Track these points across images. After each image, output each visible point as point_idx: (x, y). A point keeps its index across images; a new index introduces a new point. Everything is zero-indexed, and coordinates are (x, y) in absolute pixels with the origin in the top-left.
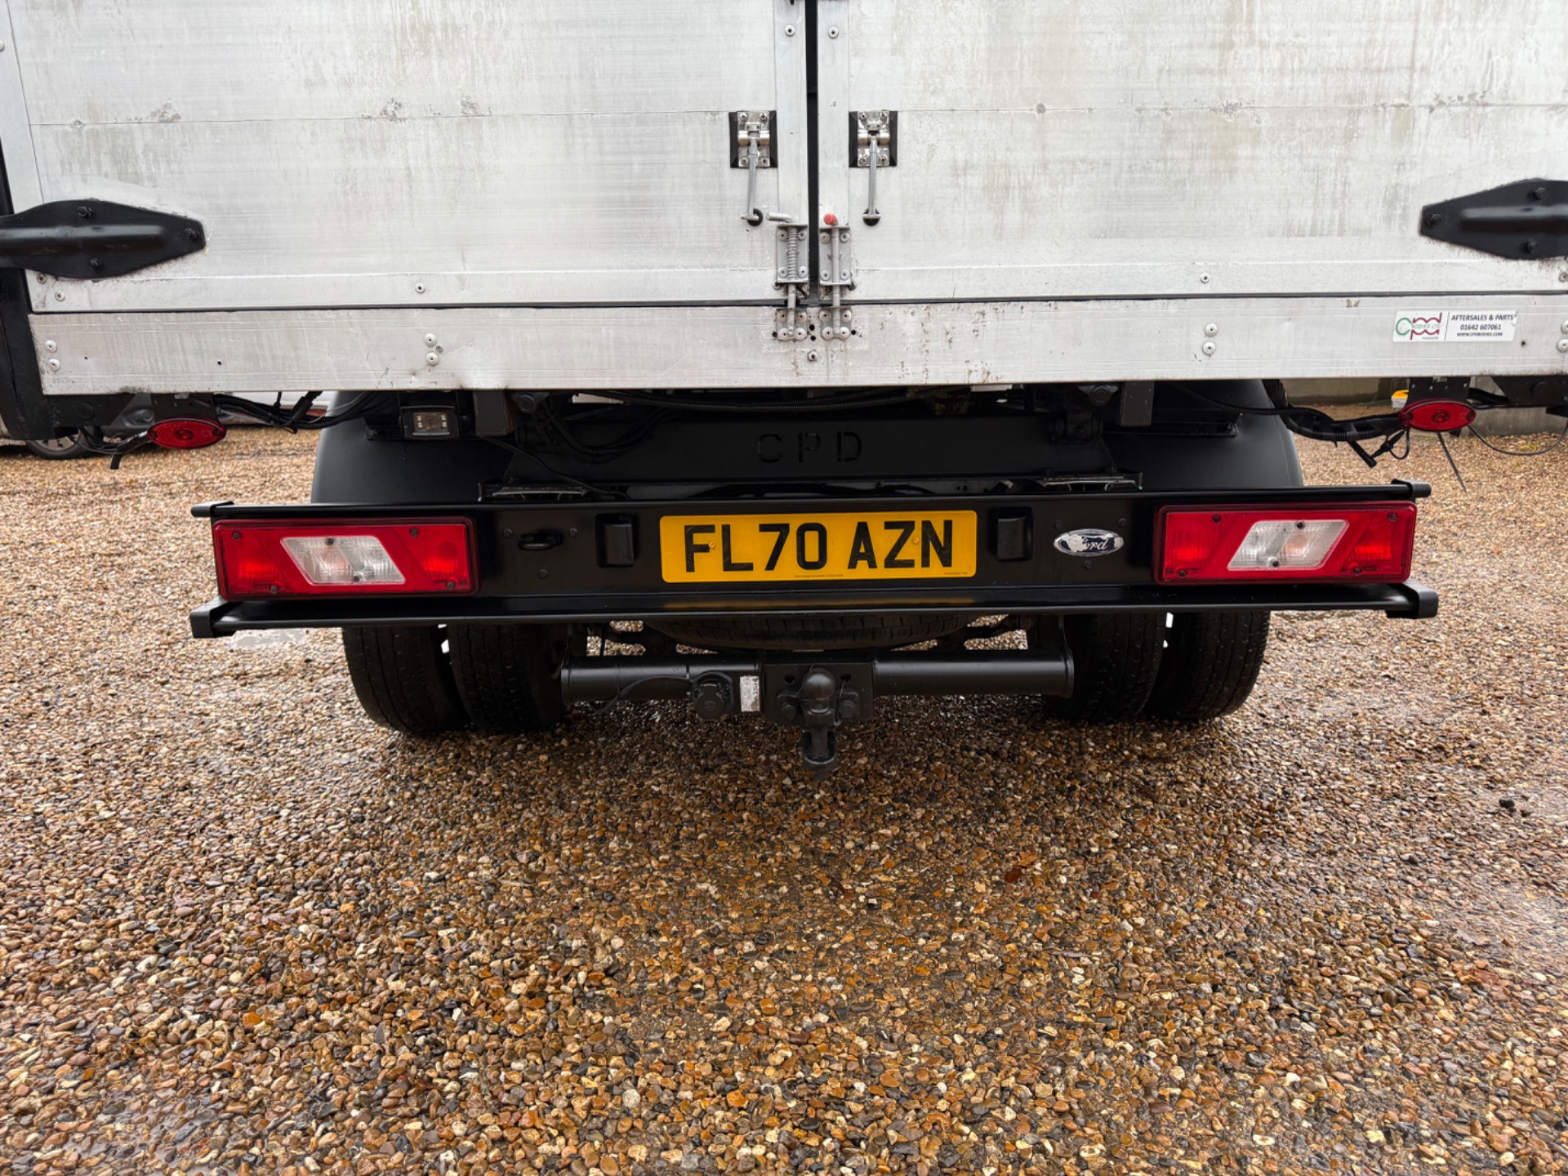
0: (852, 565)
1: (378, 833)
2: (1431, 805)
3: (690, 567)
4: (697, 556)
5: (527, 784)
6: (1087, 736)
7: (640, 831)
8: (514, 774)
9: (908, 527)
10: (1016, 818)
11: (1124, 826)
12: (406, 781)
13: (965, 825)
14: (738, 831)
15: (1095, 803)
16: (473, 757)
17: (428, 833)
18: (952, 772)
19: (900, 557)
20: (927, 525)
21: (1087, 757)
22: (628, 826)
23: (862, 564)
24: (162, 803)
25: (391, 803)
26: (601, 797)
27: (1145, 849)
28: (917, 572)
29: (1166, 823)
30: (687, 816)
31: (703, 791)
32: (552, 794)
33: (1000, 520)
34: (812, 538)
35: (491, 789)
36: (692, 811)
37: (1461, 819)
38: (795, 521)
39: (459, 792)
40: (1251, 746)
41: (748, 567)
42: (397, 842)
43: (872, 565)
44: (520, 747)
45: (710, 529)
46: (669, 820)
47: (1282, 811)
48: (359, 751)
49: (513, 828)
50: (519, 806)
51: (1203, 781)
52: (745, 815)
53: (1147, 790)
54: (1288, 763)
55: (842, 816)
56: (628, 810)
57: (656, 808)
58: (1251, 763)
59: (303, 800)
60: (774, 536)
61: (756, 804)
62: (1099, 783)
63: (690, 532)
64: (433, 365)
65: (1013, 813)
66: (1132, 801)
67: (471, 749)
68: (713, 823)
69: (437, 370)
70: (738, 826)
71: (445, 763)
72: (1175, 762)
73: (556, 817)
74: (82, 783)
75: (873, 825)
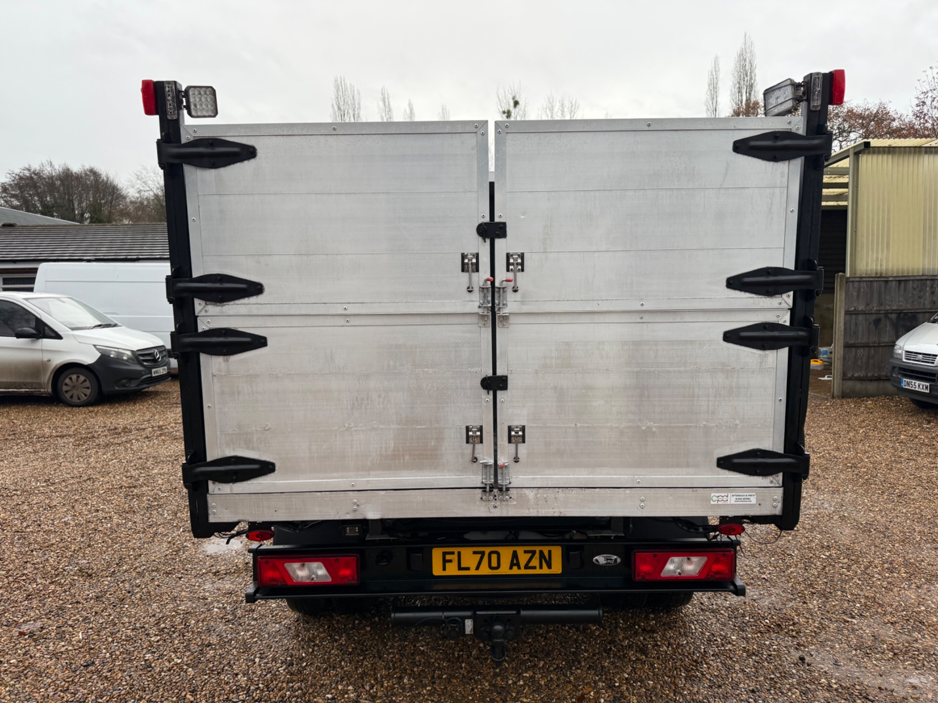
0: (511, 568)
1: (301, 672)
2: (768, 659)
3: (444, 569)
4: (447, 564)
5: (363, 645)
6: (620, 617)
7: (417, 673)
8: (356, 638)
9: (533, 553)
10: (584, 666)
11: (632, 670)
12: (308, 641)
13: (562, 670)
14: (460, 674)
15: (619, 657)
16: (336, 628)
17: (323, 673)
18: (557, 639)
19: (531, 564)
20: (541, 552)
21: (619, 630)
22: (411, 670)
23: (515, 568)
24: (201, 654)
25: (304, 655)
26: (397, 653)
27: (639, 683)
28: (538, 571)
29: (649, 669)
30: (437, 665)
31: (444, 650)
32: (375, 650)
33: (571, 553)
34: (494, 557)
35: (347, 647)
36: (439, 662)
37: (780, 667)
38: (487, 550)
39: (333, 649)
40: (693, 623)
41: (468, 569)
42: (310, 678)
43: (519, 568)
44: (357, 622)
45: (453, 553)
46: (429, 667)
47: (701, 662)
48: (283, 623)
49: (360, 670)
50: (361, 658)
51: (669, 644)
52: (463, 665)
53: (643, 650)
54: (708, 634)
55: (507, 665)
56: (410, 661)
57: (423, 660)
58: (692, 633)
59: (264, 653)
60: (479, 556)
61: (468, 658)
62: (622, 646)
63: (444, 554)
64: (355, 511)
65: (583, 664)
66: (636, 656)
67: (334, 622)
68: (450, 669)
69: (356, 513)
70: (460, 671)
71: (324, 632)
72: (658, 633)
73: (378, 664)
74: (161, 642)
75: (520, 671)
